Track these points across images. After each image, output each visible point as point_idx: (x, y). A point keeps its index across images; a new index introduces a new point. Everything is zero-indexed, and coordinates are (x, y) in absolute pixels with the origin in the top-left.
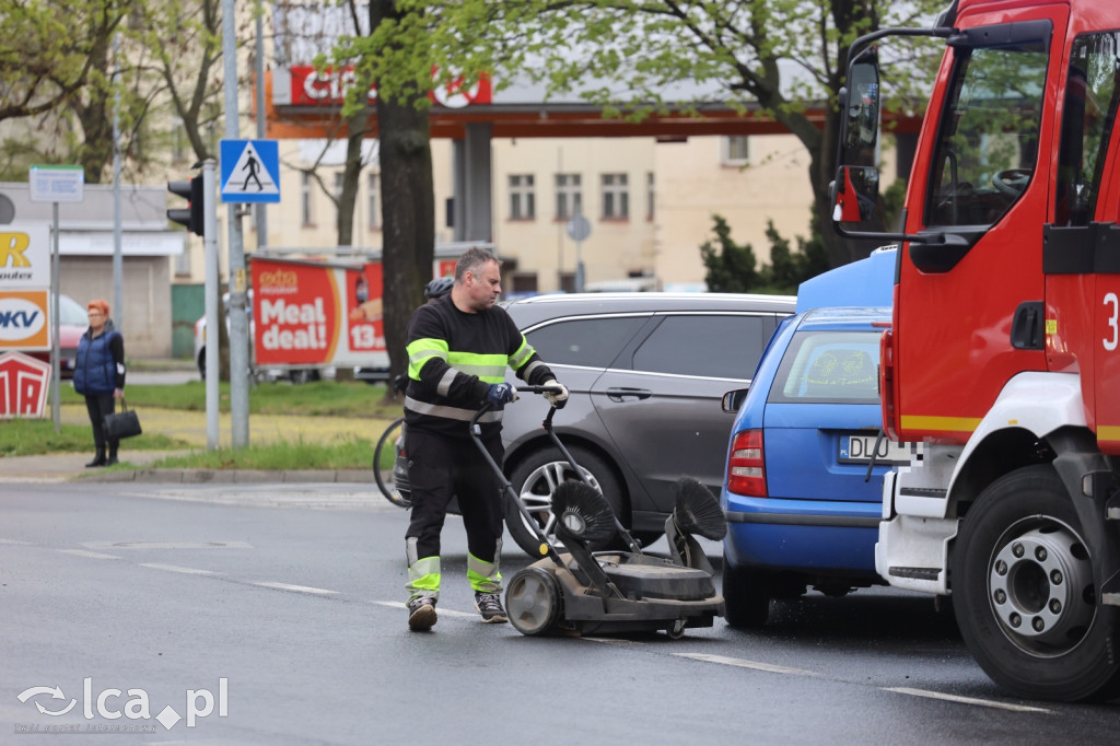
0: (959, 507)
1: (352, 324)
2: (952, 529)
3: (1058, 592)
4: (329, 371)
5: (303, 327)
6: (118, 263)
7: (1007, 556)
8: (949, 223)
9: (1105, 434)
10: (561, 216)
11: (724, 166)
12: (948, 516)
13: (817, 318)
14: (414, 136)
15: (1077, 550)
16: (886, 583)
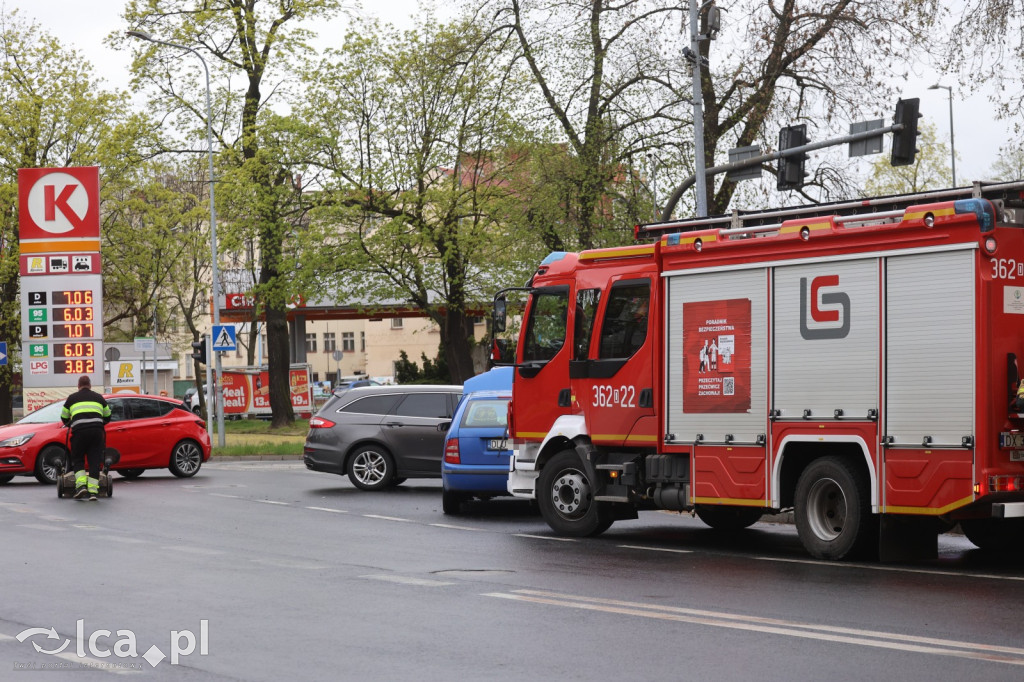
0: (540, 466)
1: (255, 397)
2: (537, 474)
3: (578, 496)
4: (245, 416)
5: (236, 398)
6: (156, 373)
7: (559, 484)
8: (533, 359)
9: (594, 437)
10: (327, 350)
11: (392, 329)
12: (536, 469)
13: (478, 395)
14: (281, 321)
15: (584, 481)
16: (512, 495)
